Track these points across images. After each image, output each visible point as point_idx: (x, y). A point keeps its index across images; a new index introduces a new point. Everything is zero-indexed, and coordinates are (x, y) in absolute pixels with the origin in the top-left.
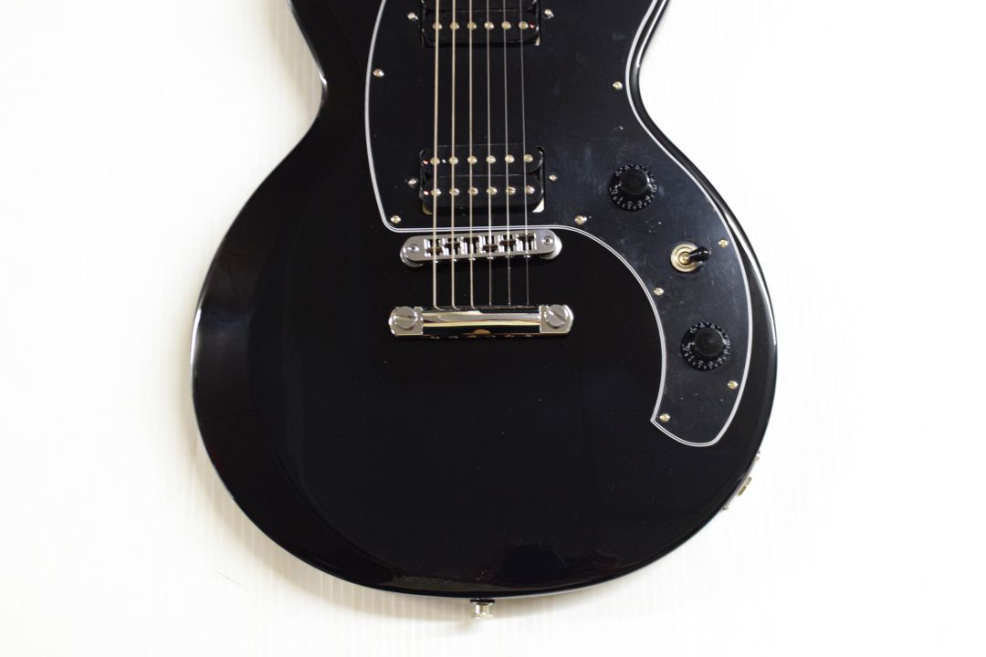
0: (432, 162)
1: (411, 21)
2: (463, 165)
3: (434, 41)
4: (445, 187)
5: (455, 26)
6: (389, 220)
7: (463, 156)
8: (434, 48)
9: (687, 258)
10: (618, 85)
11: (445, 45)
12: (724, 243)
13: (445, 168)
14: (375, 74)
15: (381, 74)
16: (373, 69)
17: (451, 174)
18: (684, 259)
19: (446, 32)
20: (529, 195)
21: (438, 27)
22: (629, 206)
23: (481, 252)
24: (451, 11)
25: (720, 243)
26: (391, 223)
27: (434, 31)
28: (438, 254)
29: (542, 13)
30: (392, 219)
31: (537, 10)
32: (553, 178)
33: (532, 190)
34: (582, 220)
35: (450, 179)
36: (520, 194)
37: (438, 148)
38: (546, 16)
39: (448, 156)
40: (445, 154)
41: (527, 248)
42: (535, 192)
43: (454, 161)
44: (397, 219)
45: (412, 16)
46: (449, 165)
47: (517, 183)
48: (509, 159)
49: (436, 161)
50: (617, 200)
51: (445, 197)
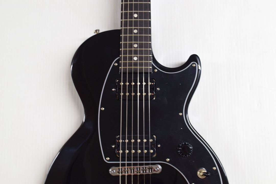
0: (120, 141)
1: (113, 91)
2: (130, 143)
3: (121, 99)
4: (124, 150)
5: (127, 94)
6: (106, 159)
7: (130, 139)
8: (121, 101)
9: (202, 174)
10: (181, 114)
11: (124, 100)
12: (215, 168)
13: (124, 143)
14: (101, 109)
15: (103, 109)
16: (101, 107)
17: (125, 145)
18: (201, 174)
19: (124, 96)
20: (151, 153)
21: (122, 94)
22: (184, 156)
23: (135, 173)
24: (126, 89)
25: (213, 168)
26: (107, 160)
27: (121, 95)
28: (121, 173)
29: (156, 89)
30: (107, 159)
31: (155, 88)
32: (159, 146)
33: (152, 151)
34: (168, 160)
35: (125, 147)
36: (148, 152)
37: (122, 136)
38: (158, 90)
39: (125, 140)
40: (124, 139)
41: (151, 171)
42: (153, 152)
43: (127, 141)
44: (108, 159)
45: (113, 90)
46: (125, 142)
47: (147, 149)
48: (145, 140)
49: (121, 141)
50: (180, 154)
51: (124, 153)
